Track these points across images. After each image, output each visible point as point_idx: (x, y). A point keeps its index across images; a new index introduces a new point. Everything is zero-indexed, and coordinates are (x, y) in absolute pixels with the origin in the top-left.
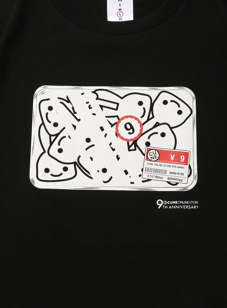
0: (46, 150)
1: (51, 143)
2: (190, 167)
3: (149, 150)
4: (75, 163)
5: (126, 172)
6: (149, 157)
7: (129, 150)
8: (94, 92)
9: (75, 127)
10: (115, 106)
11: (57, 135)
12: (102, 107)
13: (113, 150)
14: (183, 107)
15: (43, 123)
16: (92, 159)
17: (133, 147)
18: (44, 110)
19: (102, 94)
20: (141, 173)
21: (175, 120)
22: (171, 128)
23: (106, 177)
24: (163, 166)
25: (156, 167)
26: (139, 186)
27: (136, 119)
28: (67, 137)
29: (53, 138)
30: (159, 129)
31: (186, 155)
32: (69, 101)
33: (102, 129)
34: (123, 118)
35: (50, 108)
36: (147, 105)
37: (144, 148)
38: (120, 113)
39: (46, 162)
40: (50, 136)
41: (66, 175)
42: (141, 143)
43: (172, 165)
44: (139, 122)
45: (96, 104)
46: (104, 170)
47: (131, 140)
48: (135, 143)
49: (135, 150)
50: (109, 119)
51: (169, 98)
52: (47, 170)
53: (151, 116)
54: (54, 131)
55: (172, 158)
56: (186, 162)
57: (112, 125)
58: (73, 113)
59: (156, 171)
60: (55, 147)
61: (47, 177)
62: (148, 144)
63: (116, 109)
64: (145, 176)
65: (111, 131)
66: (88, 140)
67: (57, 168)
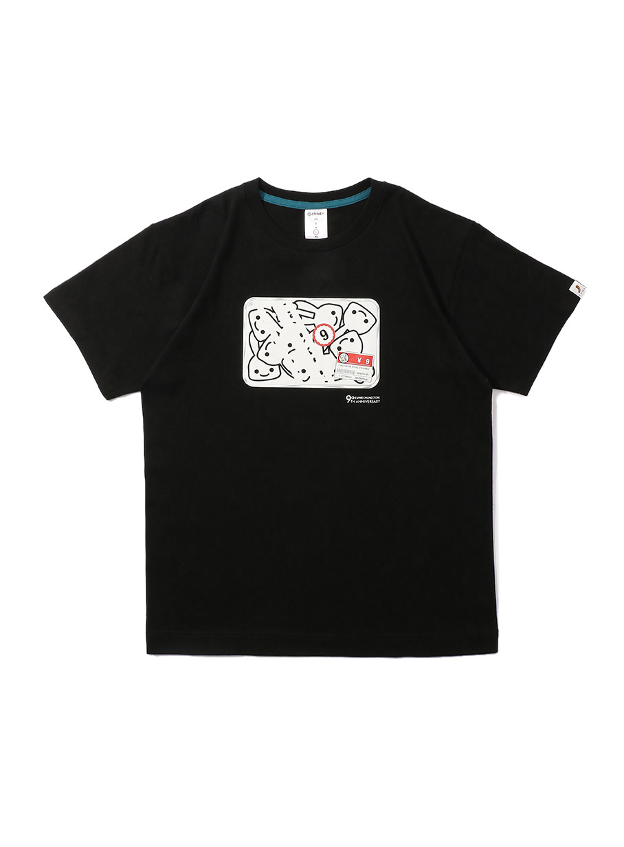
0: (256, 354)
1: (260, 348)
2: (373, 368)
3: (340, 354)
4: (279, 365)
5: (321, 373)
6: (340, 359)
7: (324, 354)
8: (294, 303)
9: (279, 334)
10: (312, 315)
11: (264, 341)
12: (301, 316)
13: (311, 353)
14: (369, 317)
15: (252, 331)
16: (293, 361)
17: (327, 351)
18: (253, 319)
19: (301, 305)
20: (333, 373)
21: (363, 328)
22: (359, 335)
23: (305, 376)
24: (351, 367)
25: (346, 368)
26: (332, 385)
27: (330, 326)
28: (273, 342)
29: (261, 344)
30: (349, 336)
31: (371, 358)
32: (273, 311)
33: (301, 335)
34: (319, 326)
35: (258, 318)
36: (339, 315)
37: (336, 352)
38: (317, 321)
39: (256, 364)
40: (259, 341)
41: (272, 375)
42: (334, 347)
43: (359, 366)
44: (332, 329)
45: (296, 313)
46: (304, 371)
47: (326, 345)
48: (329, 347)
49: (329, 353)
50: (307, 327)
51: (357, 308)
52: (257, 372)
53: (342, 324)
54: (261, 337)
55: (359, 361)
56: (370, 365)
57: (310, 333)
58: (277, 322)
59: (346, 371)
60: (263, 351)
61: (257, 377)
62: (339, 348)
63: (313, 318)
64: (337, 377)
65: (309, 337)
66: (290, 345)
67: (264, 370)
